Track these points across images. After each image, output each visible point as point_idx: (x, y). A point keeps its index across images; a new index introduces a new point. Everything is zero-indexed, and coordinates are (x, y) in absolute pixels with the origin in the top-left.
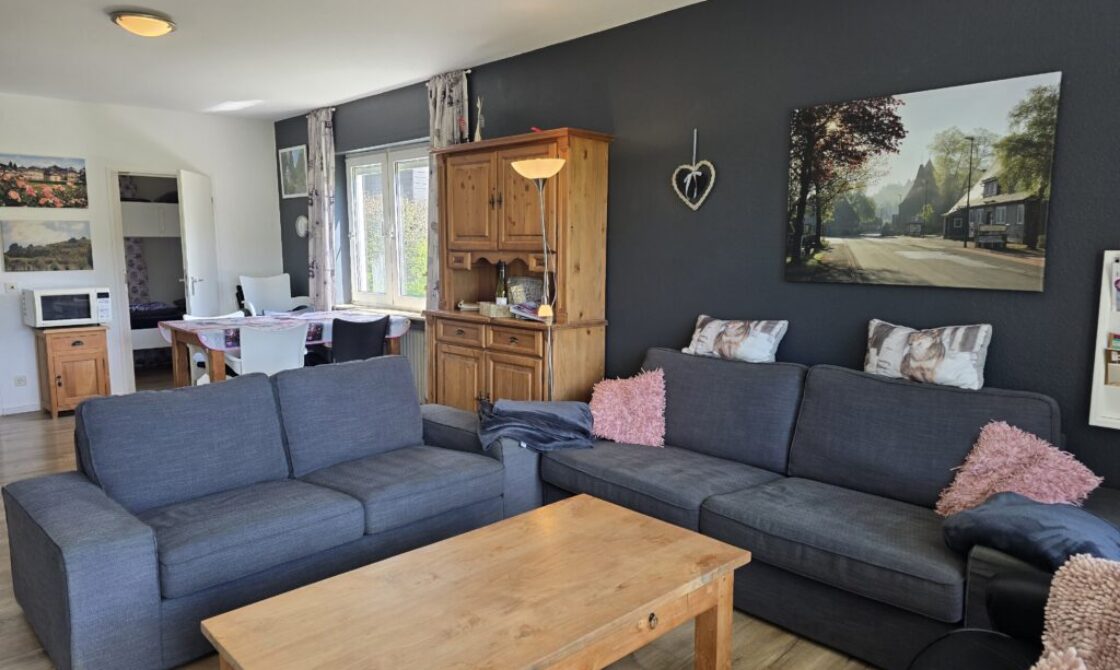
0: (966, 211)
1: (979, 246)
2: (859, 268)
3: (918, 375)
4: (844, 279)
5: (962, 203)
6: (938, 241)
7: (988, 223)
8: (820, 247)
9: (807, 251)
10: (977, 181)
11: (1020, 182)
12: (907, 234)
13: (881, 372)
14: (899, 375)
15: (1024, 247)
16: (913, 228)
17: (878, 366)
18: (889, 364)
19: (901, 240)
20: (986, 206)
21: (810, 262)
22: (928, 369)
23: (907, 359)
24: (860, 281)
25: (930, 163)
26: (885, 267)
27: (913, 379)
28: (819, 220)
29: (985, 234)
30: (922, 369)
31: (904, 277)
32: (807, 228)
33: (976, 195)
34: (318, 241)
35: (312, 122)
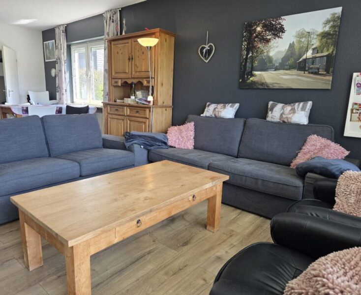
0: (305, 60)
1: (309, 73)
2: (266, 83)
3: (286, 120)
4: (260, 87)
5: (304, 57)
6: (295, 72)
7: (313, 64)
8: (252, 75)
9: (248, 77)
10: (310, 49)
11: (325, 49)
12: (284, 69)
13: (273, 120)
14: (279, 121)
15: (325, 73)
16: (286, 67)
17: (272, 118)
18: (275, 117)
19: (281, 71)
20: (313, 58)
21: (248, 81)
22: (290, 118)
23: (281, 115)
24: (266, 87)
25: (293, 42)
26: (275, 82)
27: (284, 122)
28: (252, 65)
29: (312, 68)
30: (287, 118)
31: (282, 85)
32: (248, 68)
33: (309, 54)
34: (60, 78)
35: (57, 31)
